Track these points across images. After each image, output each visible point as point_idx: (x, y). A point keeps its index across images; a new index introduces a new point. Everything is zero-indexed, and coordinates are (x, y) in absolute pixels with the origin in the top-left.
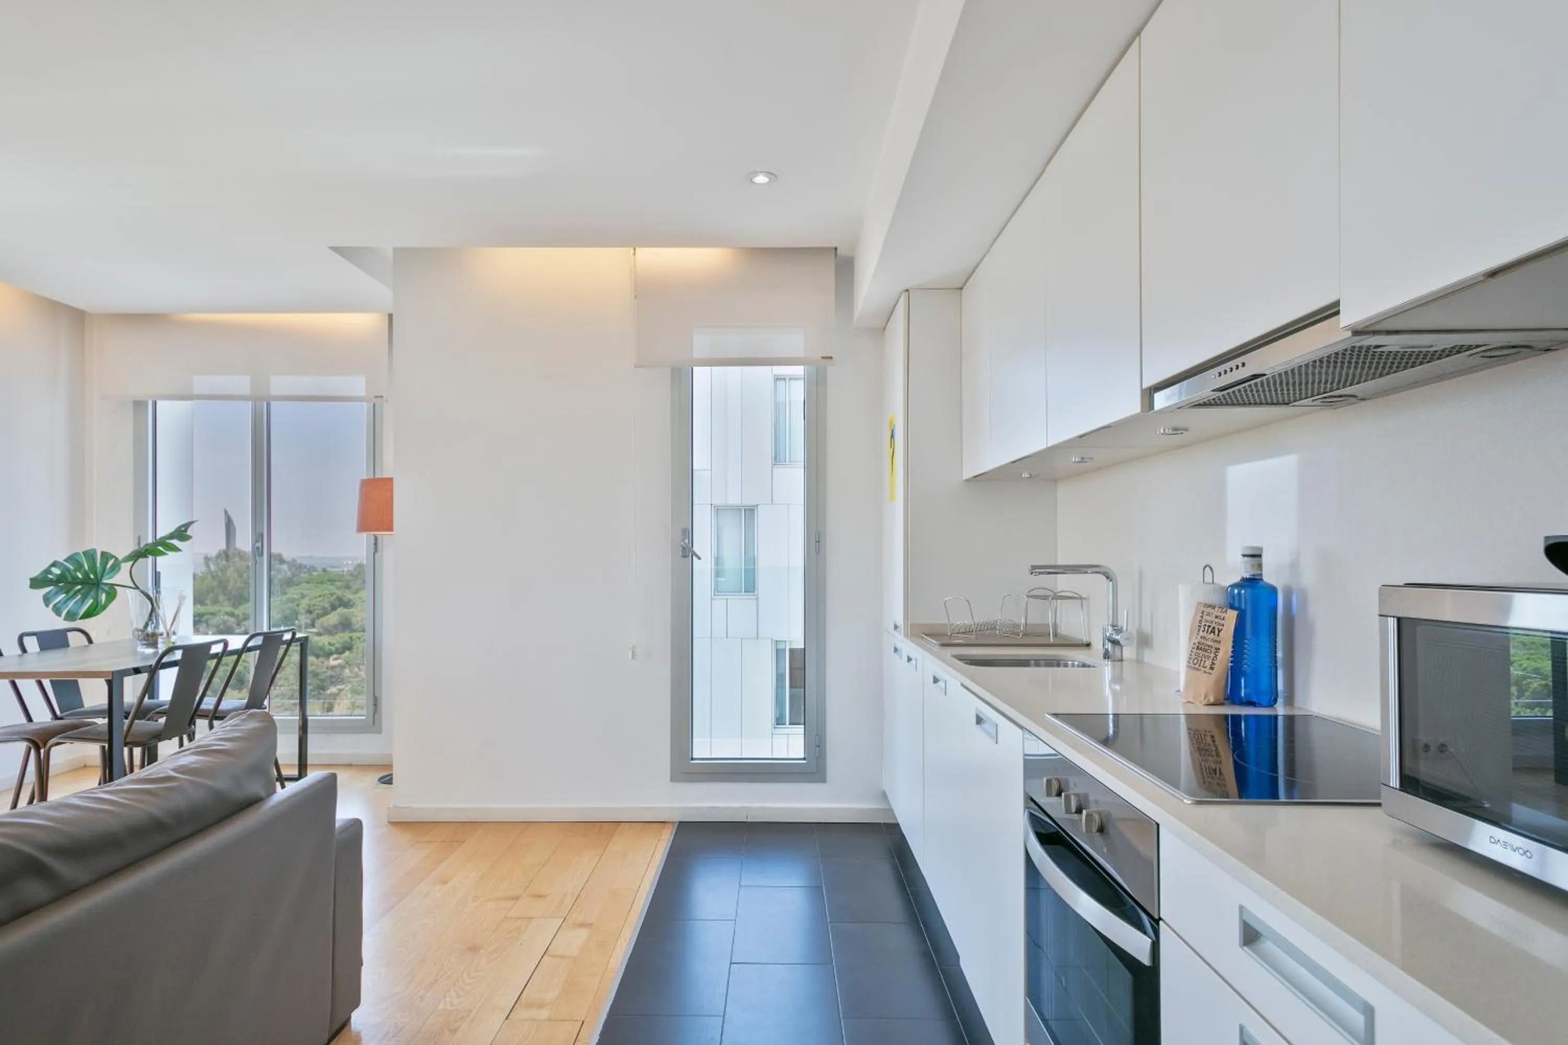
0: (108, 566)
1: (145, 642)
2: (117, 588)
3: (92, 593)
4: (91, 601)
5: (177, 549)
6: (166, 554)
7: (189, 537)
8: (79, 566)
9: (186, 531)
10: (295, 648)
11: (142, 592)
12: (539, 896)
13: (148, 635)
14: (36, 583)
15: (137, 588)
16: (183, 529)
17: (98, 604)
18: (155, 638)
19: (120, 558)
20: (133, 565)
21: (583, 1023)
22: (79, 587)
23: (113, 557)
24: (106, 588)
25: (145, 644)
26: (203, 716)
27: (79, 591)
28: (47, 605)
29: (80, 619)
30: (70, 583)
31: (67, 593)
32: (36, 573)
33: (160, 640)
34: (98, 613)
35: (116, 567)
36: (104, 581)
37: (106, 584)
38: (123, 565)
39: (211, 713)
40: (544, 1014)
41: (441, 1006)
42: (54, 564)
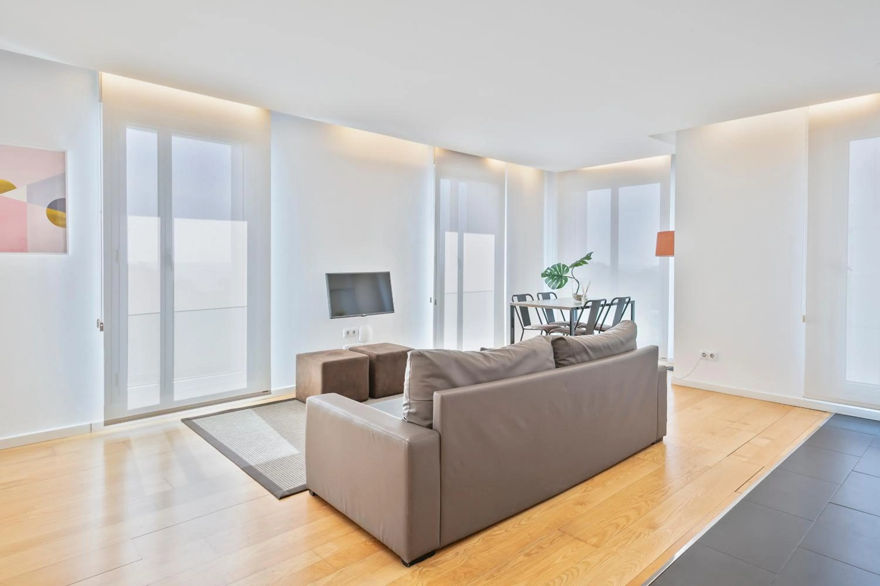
0: (565, 270)
1: (577, 299)
2: (568, 278)
3: (560, 280)
4: (560, 282)
5: (587, 263)
6: (582, 265)
7: (591, 258)
8: (556, 269)
9: (590, 256)
10: (630, 305)
11: (576, 279)
12: (745, 424)
13: (578, 296)
14: (543, 275)
15: (574, 278)
16: (589, 255)
17: (562, 284)
18: (580, 297)
19: (568, 266)
20: (573, 269)
21: (763, 468)
22: (556, 277)
23: (566, 266)
24: (564, 278)
25: (576, 300)
26: (597, 330)
27: (556, 278)
28: (546, 283)
29: (557, 288)
30: (553, 275)
31: (552, 279)
32: (543, 272)
33: (582, 298)
34: (562, 287)
35: (568, 270)
36: (564, 275)
37: (564, 276)
38: (570, 269)
39: (599, 329)
40: (745, 460)
41: (699, 445)
42: (548, 269)
